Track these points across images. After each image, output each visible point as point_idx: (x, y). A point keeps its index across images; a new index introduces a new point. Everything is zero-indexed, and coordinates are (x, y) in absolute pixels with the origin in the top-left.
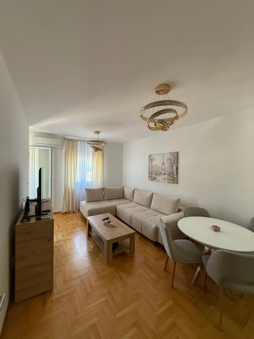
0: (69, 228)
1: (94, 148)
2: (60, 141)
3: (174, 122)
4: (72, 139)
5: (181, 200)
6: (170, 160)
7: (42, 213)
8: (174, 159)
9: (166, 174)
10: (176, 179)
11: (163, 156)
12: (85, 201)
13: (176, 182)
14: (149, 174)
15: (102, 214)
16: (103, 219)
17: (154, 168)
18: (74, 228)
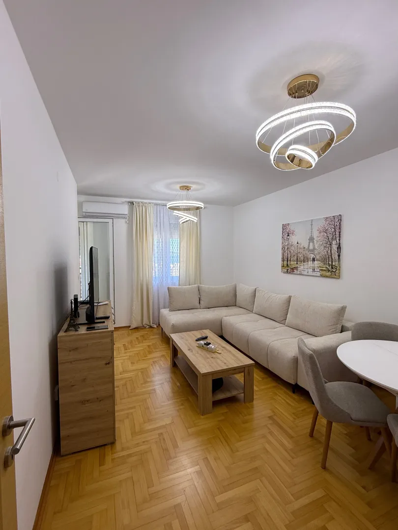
0: (142, 353)
2: (125, 207)
5: (347, 309)
6: (326, 231)
7: (96, 321)
8: (333, 230)
9: (317, 260)
10: (337, 268)
11: (312, 225)
12: (168, 310)
13: (337, 275)
14: (283, 261)
15: (196, 331)
16: (196, 339)
17: (293, 248)
18: (150, 352)
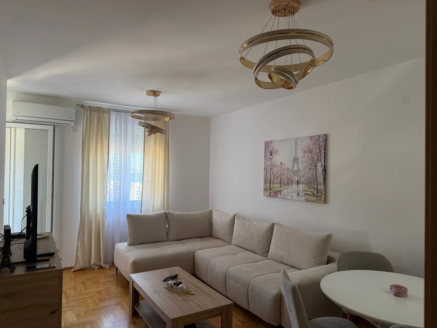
0: (89, 301)
1: (147, 126)
2: (73, 111)
3: (309, 71)
4: (99, 107)
5: (333, 238)
6: (311, 151)
7: (38, 259)
8: (318, 150)
9: (302, 183)
10: (323, 193)
11: (296, 144)
12: (126, 244)
13: (323, 199)
14: (266, 182)
15: (164, 268)
16: (164, 279)
17: (276, 169)
18: (102, 300)
